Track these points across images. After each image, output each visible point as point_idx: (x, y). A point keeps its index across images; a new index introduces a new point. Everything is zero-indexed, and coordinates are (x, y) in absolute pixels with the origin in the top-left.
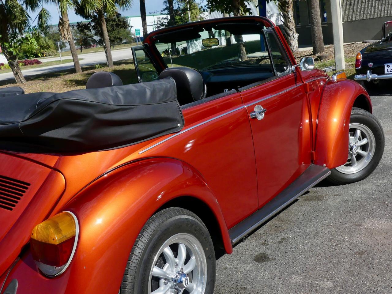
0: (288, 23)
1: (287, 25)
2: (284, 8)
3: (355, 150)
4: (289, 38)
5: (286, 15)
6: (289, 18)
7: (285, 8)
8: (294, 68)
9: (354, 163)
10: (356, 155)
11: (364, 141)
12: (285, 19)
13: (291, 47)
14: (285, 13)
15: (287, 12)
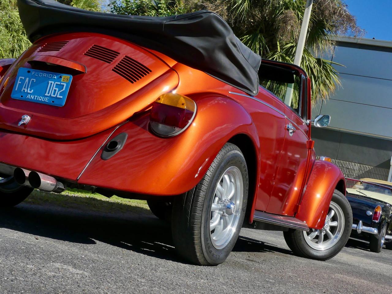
3: (327, 226)
8: (309, 122)
9: (320, 242)
10: (324, 234)
11: (335, 224)
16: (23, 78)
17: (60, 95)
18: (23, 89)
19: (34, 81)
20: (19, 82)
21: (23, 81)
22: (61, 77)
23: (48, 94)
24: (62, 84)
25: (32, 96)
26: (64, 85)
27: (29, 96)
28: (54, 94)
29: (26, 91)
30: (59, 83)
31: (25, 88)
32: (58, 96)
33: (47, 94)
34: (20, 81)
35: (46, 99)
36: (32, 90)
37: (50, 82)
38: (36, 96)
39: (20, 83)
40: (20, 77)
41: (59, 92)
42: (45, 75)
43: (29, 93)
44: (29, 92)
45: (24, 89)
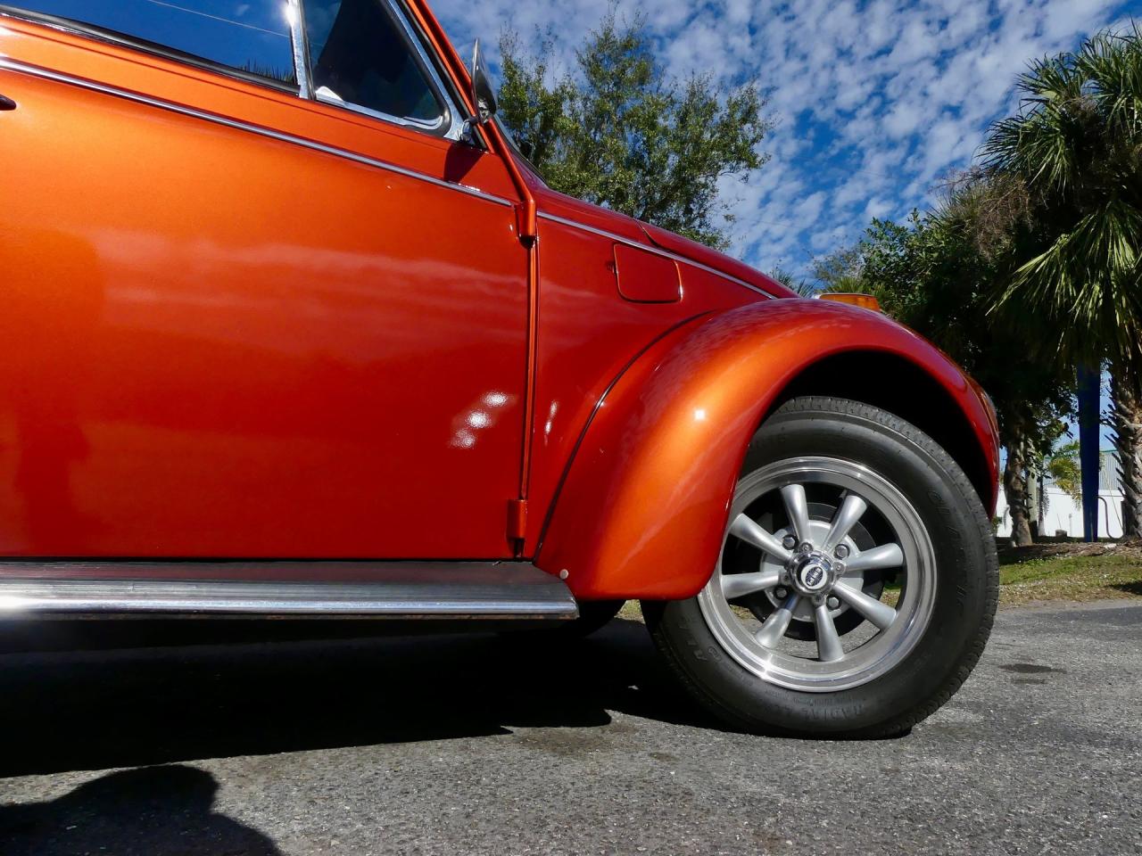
0: (1133, 477)
1: (1131, 480)
2: (1123, 442)
4: (1134, 509)
5: (1127, 458)
6: (1136, 466)
7: (1127, 442)
9: (826, 646)
12: (1127, 467)
13: (1136, 530)
14: (1127, 454)
15: (1133, 452)
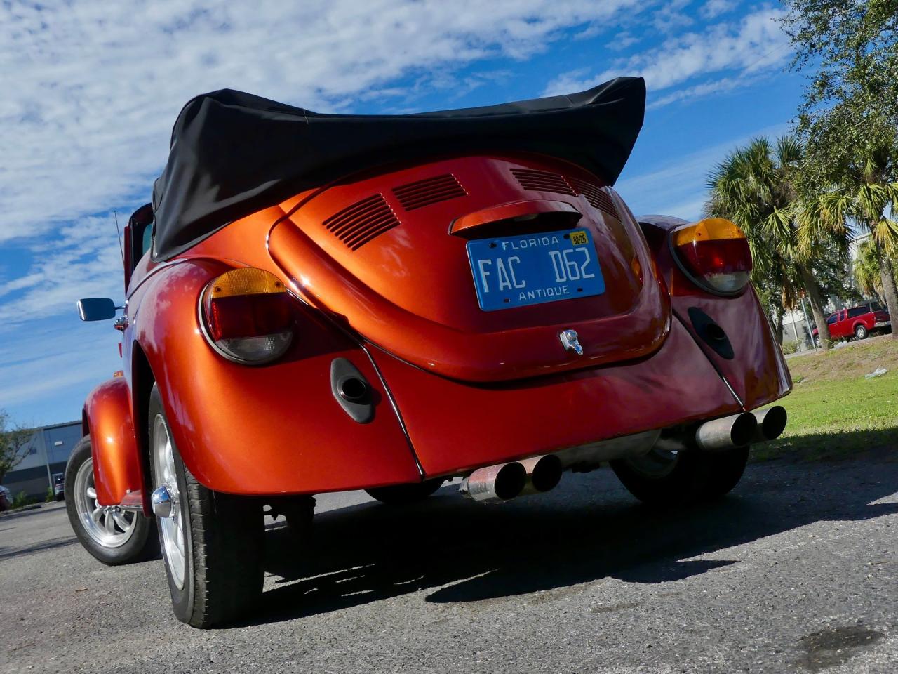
16: (489, 262)
17: (586, 274)
18: (502, 285)
19: (515, 261)
20: (484, 274)
21: (491, 269)
22: (567, 237)
23: (561, 277)
24: (577, 250)
25: (529, 294)
26: (584, 251)
27: (522, 296)
28: (574, 274)
29: (510, 288)
30: (571, 251)
31: (504, 281)
32: (585, 276)
33: (558, 280)
34: (485, 271)
35: (564, 290)
36: (524, 282)
37: (552, 254)
38: (538, 291)
39: (488, 273)
40: (480, 263)
41: (582, 268)
42: (535, 243)
43: (521, 290)
44: (517, 287)
45: (505, 284)
